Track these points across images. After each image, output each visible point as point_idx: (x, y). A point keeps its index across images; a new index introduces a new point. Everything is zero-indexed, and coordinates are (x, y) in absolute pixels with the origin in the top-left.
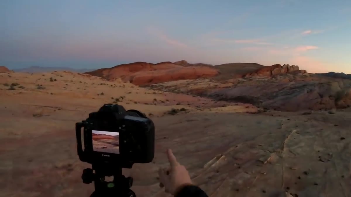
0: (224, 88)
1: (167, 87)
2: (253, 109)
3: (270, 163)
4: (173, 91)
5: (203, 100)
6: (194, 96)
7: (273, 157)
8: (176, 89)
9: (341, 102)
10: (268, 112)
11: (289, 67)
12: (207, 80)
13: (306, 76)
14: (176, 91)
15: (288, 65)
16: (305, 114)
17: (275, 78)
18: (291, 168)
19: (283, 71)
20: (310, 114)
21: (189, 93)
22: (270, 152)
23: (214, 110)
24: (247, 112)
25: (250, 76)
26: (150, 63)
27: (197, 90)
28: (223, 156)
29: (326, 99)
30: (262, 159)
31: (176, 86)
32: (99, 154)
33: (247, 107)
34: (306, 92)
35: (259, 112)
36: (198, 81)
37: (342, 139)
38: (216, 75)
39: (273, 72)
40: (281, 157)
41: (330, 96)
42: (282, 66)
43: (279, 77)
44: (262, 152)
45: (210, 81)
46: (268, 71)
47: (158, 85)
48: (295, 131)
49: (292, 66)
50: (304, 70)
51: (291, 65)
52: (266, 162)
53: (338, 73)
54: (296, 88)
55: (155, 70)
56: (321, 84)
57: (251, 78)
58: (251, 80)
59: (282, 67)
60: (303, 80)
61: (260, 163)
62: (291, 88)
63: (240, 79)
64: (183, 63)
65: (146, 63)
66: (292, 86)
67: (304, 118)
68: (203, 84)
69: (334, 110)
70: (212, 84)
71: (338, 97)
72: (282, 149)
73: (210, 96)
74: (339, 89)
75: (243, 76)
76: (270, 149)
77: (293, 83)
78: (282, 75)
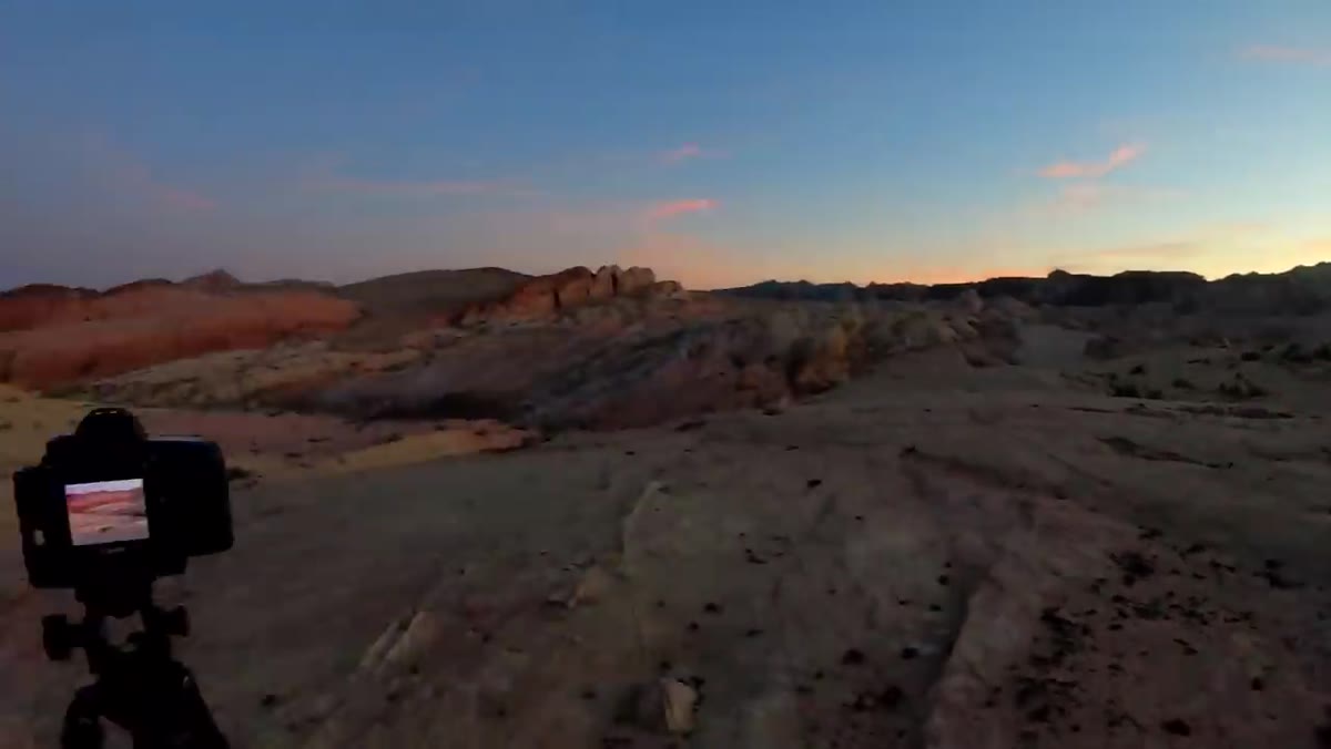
0: (385, 370)
1: (158, 388)
2: (503, 437)
3: (587, 602)
4: (184, 402)
5: (310, 424)
6: (272, 415)
7: (594, 582)
8: (194, 392)
9: (807, 375)
10: (559, 439)
11: (618, 274)
12: (317, 344)
13: (681, 302)
14: (199, 398)
15: (615, 268)
16: (685, 428)
17: (572, 315)
18: (661, 604)
19: (598, 290)
20: (701, 424)
21: (253, 404)
22: (582, 567)
23: (356, 460)
24: (484, 451)
25: (482, 318)
26: (80, 290)
27: (282, 386)
28: (420, 616)
29: (757, 370)
30: (555, 597)
31: (193, 380)
32: (94, 553)
33: (481, 433)
34: (683, 353)
35: (526, 445)
36: (281, 351)
37: (814, 483)
38: (353, 324)
39: (563, 296)
40: (621, 577)
41: (770, 360)
42: (594, 272)
43: (585, 314)
44: (553, 575)
45: (333, 348)
46: (543, 293)
47: (119, 381)
48: (656, 485)
49: (630, 270)
50: (673, 282)
51: (624, 267)
52: (572, 604)
53: (789, 283)
54: (650, 343)
55: (104, 316)
56: (735, 325)
57: (483, 322)
58: (482, 332)
59: (593, 276)
60: (673, 318)
61: (551, 608)
62: (637, 348)
63: (446, 332)
64: (218, 283)
65: (61, 290)
66: (637, 340)
67: (686, 439)
68: (301, 364)
69: (784, 403)
70: (339, 360)
71: (795, 360)
72: (620, 548)
73: (337, 409)
74: (796, 334)
75: (456, 321)
76: (581, 558)
77: (637, 327)
78: (592, 303)
